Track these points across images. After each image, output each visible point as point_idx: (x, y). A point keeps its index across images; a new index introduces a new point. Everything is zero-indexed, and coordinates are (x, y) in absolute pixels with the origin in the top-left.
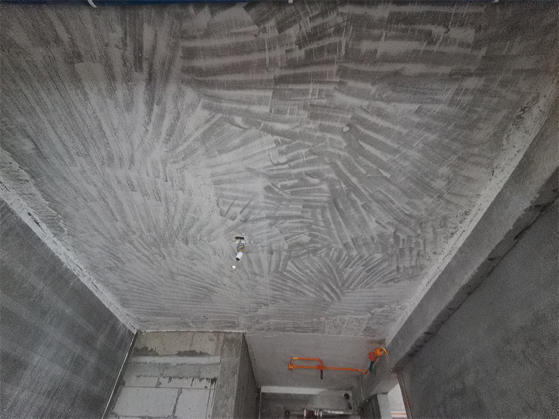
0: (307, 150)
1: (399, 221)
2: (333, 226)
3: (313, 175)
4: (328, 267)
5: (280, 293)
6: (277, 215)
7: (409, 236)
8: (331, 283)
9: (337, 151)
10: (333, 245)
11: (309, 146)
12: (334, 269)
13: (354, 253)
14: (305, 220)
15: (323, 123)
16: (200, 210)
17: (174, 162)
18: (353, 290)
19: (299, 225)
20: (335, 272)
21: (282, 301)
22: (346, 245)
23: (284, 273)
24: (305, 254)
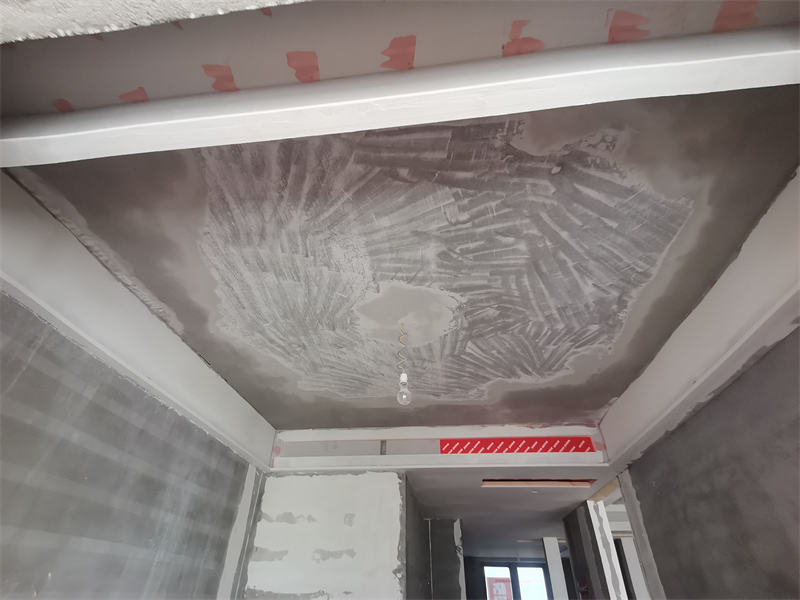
0: (499, 202)
1: (629, 282)
2: (531, 296)
3: (506, 233)
4: (522, 345)
5: (456, 380)
8: (526, 365)
9: (541, 200)
10: (531, 319)
11: (500, 197)
12: (530, 347)
13: (560, 326)
14: (493, 290)
15: (523, 164)
16: (351, 287)
17: (317, 232)
19: (484, 297)
20: (532, 351)
22: (549, 318)
23: (463, 356)
24: (491, 331)
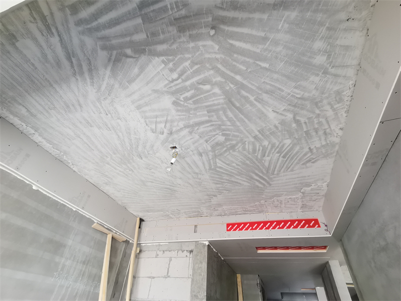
0: (189, 62)
1: (295, 106)
2: (238, 124)
3: (204, 82)
4: (248, 159)
5: (221, 186)
6: (191, 123)
7: (309, 118)
8: (257, 172)
9: (213, 56)
10: (246, 140)
11: (189, 58)
12: (254, 160)
13: (266, 143)
14: (214, 123)
15: (191, 33)
16: (137, 131)
17: (104, 99)
18: (278, 174)
19: (211, 128)
20: (256, 162)
21: (225, 191)
22: (255, 137)
23: (217, 169)
24: (226, 151)
